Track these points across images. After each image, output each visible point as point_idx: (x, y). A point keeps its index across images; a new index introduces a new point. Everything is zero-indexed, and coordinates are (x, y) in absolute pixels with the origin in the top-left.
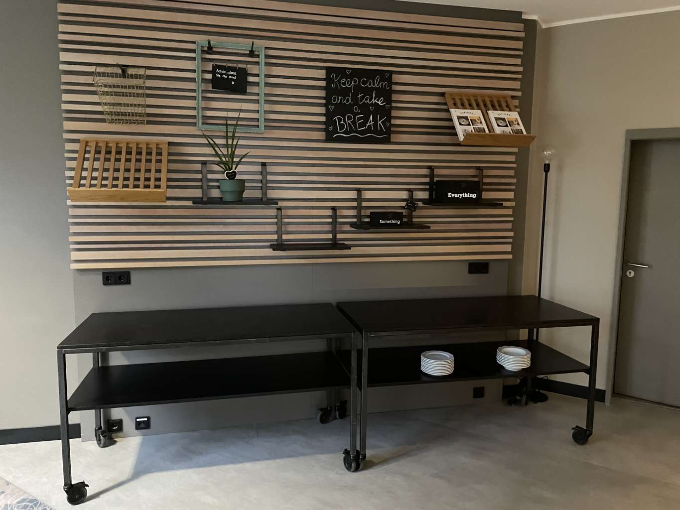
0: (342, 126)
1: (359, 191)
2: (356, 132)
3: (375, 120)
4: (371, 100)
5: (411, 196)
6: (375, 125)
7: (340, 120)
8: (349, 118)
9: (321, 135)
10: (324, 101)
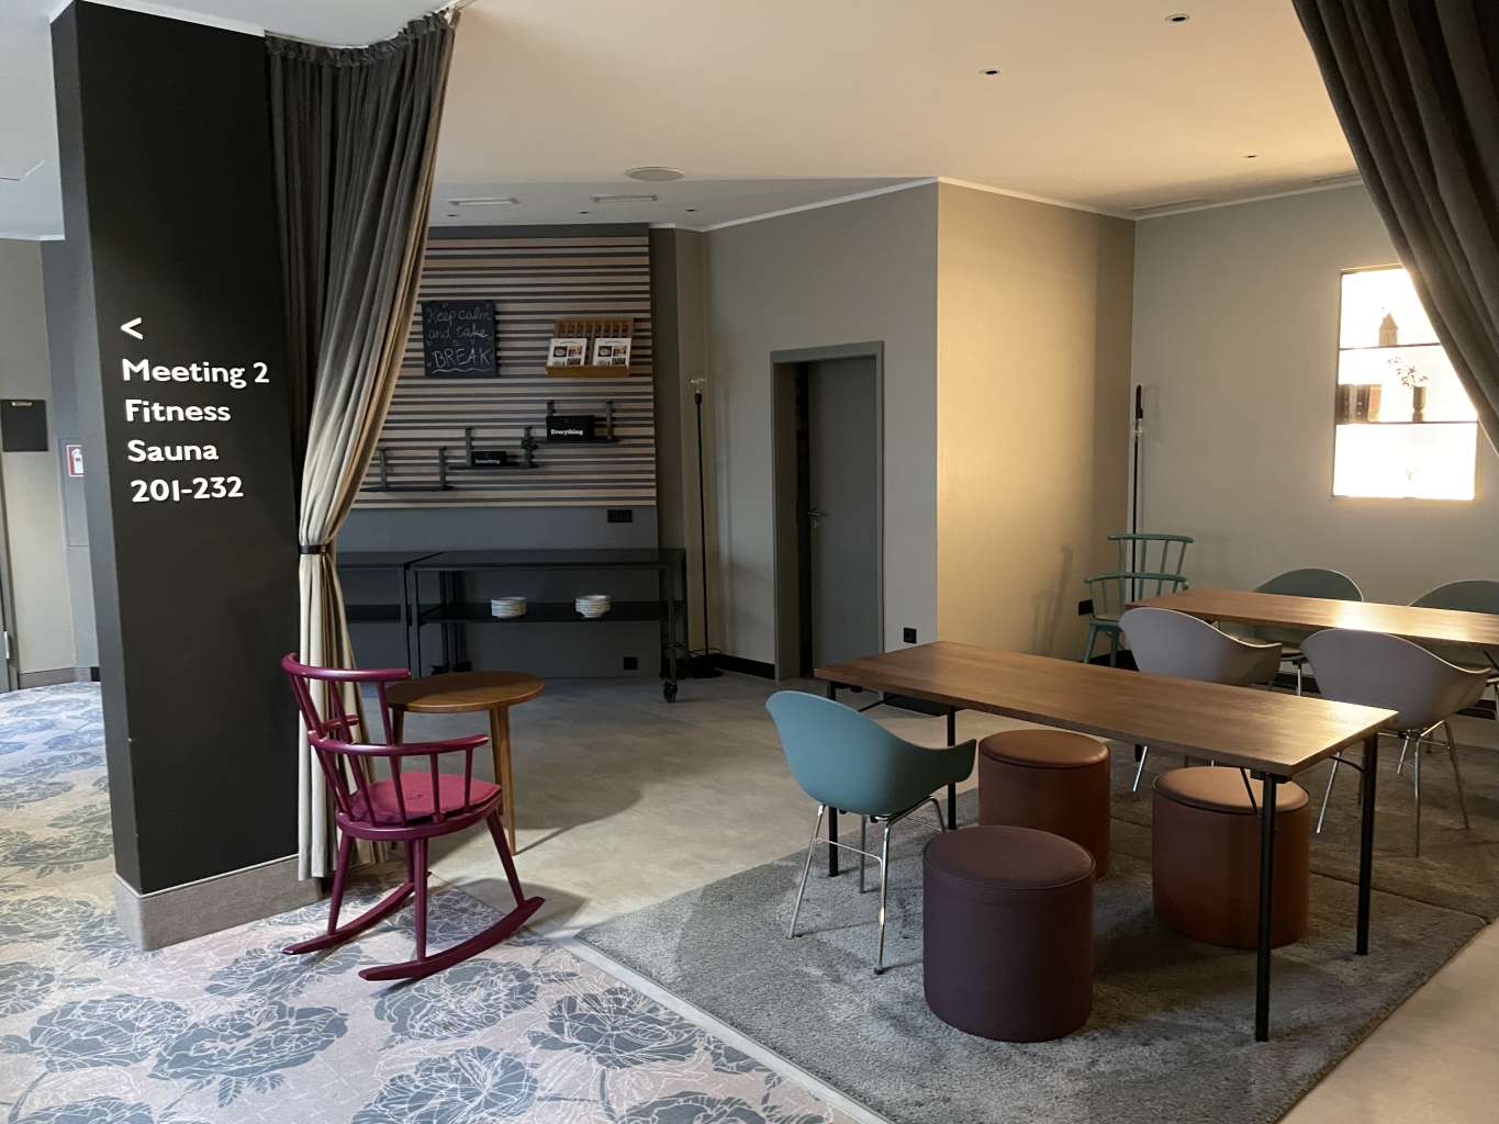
0: (441, 362)
1: (469, 429)
2: (457, 366)
3: (477, 353)
4: (471, 331)
5: (528, 434)
6: (478, 359)
7: (438, 355)
8: (449, 353)
9: (421, 372)
10: (421, 336)
